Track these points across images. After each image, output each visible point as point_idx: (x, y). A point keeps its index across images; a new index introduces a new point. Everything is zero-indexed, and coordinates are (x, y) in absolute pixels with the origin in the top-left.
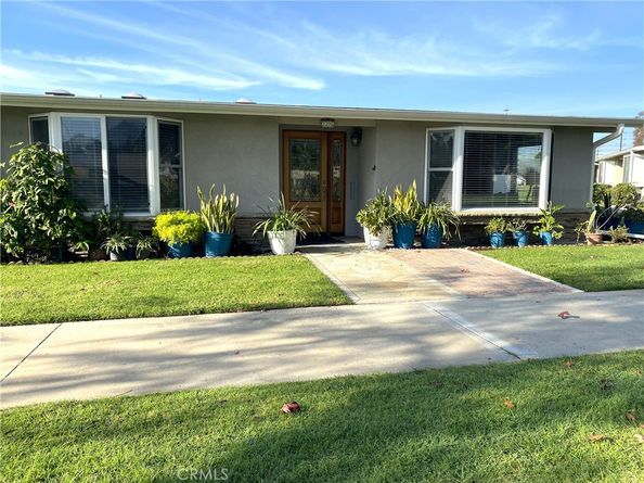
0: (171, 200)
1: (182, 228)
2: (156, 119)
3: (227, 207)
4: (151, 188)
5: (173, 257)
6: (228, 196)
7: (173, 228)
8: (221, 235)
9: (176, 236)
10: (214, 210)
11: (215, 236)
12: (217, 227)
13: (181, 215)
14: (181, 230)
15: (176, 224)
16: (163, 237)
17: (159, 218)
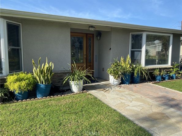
0: (15, 66)
1: (23, 83)
2: (5, 21)
3: (49, 69)
4: (3, 60)
5: (17, 100)
6: (49, 63)
7: (18, 84)
8: (45, 85)
9: (20, 88)
10: (42, 72)
11: (42, 86)
12: (44, 81)
13: (22, 75)
14: (23, 84)
15: (20, 81)
16: (11, 89)
17: (8, 77)
